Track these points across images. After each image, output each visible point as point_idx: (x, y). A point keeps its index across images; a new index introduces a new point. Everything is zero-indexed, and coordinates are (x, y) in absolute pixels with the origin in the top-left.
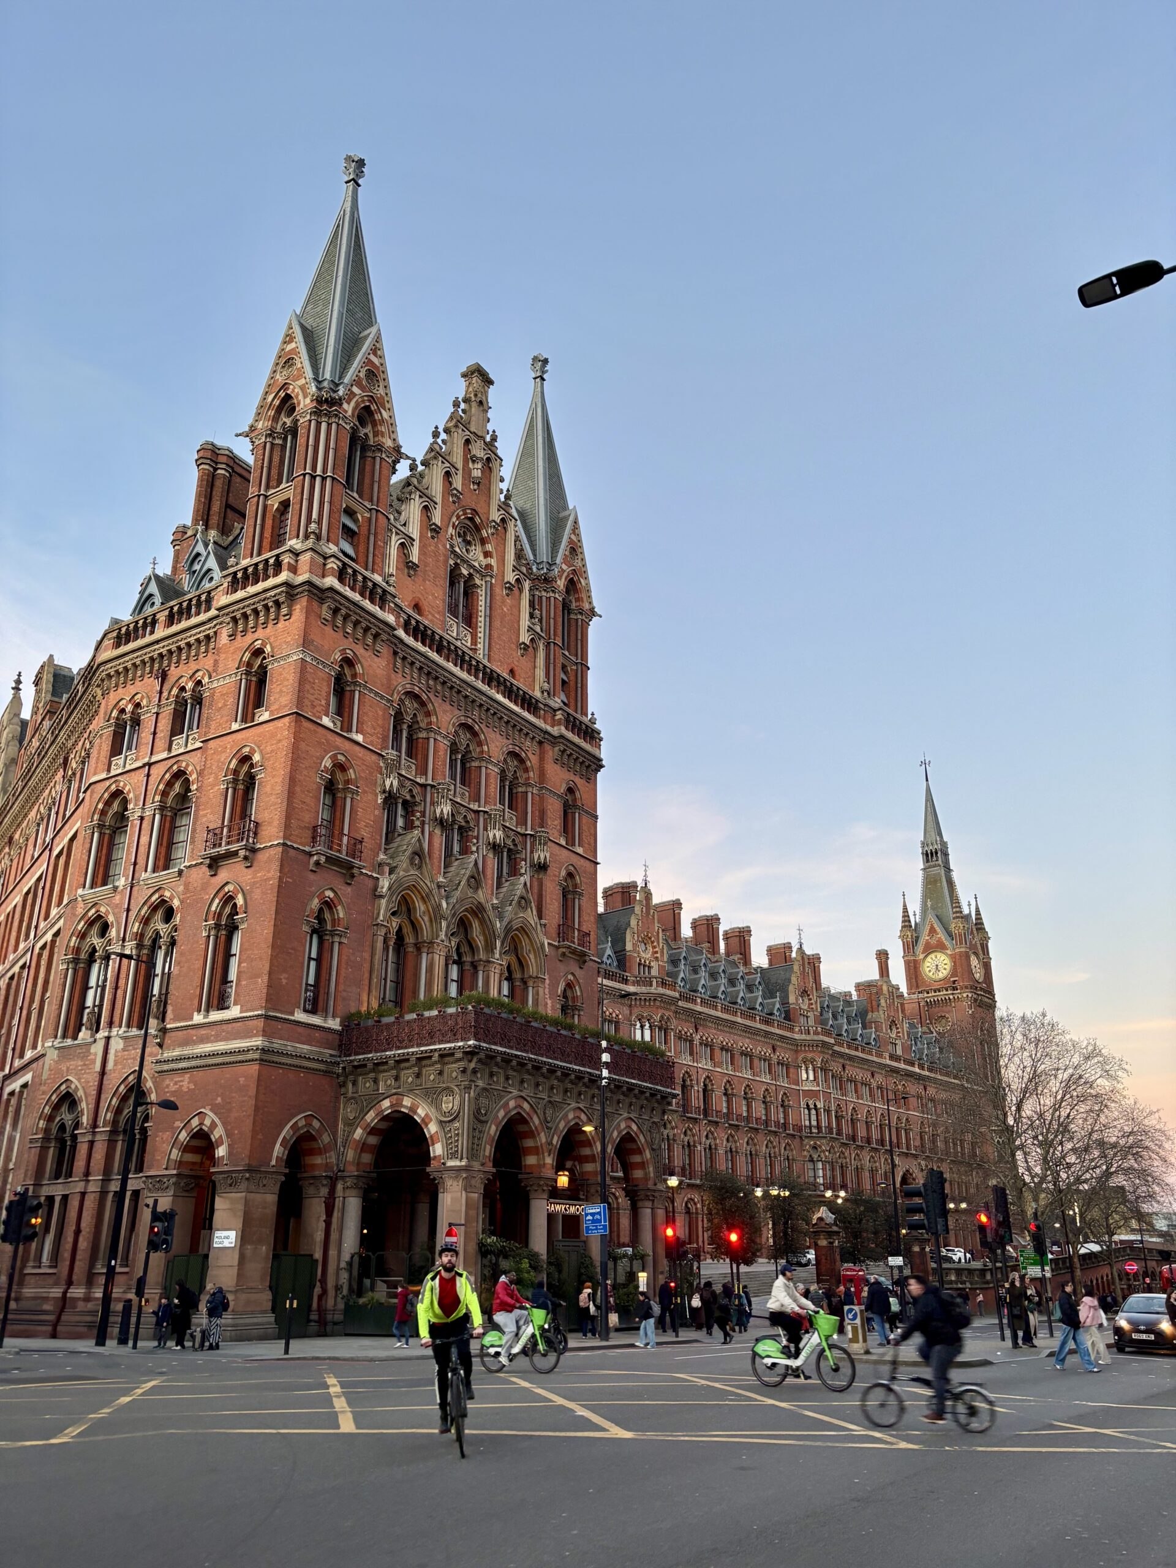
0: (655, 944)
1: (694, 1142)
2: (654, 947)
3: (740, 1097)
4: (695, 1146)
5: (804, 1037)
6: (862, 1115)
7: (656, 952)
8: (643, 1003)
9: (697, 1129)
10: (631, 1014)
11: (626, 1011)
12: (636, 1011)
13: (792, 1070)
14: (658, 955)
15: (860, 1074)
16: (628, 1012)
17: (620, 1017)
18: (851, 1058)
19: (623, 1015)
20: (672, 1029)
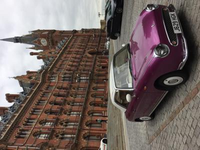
1: (62, 132)
3: (52, 107)
4: (64, 132)
5: (41, 80)
6: (71, 63)
9: (57, 130)
13: (51, 85)
15: (60, 63)
18: (54, 65)
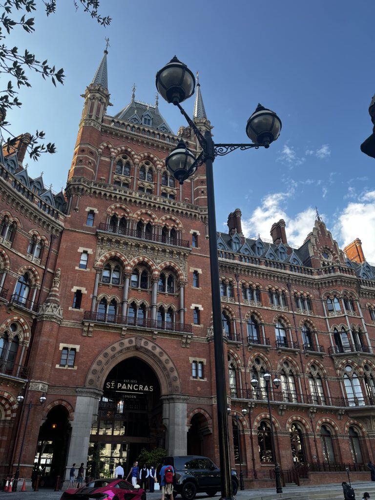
0: (334, 252)
2: (334, 255)
7: (336, 258)
8: (327, 285)
10: (320, 294)
11: (316, 292)
12: (324, 291)
14: (338, 259)
16: (318, 293)
17: (311, 296)
19: (313, 295)
20: (356, 300)
